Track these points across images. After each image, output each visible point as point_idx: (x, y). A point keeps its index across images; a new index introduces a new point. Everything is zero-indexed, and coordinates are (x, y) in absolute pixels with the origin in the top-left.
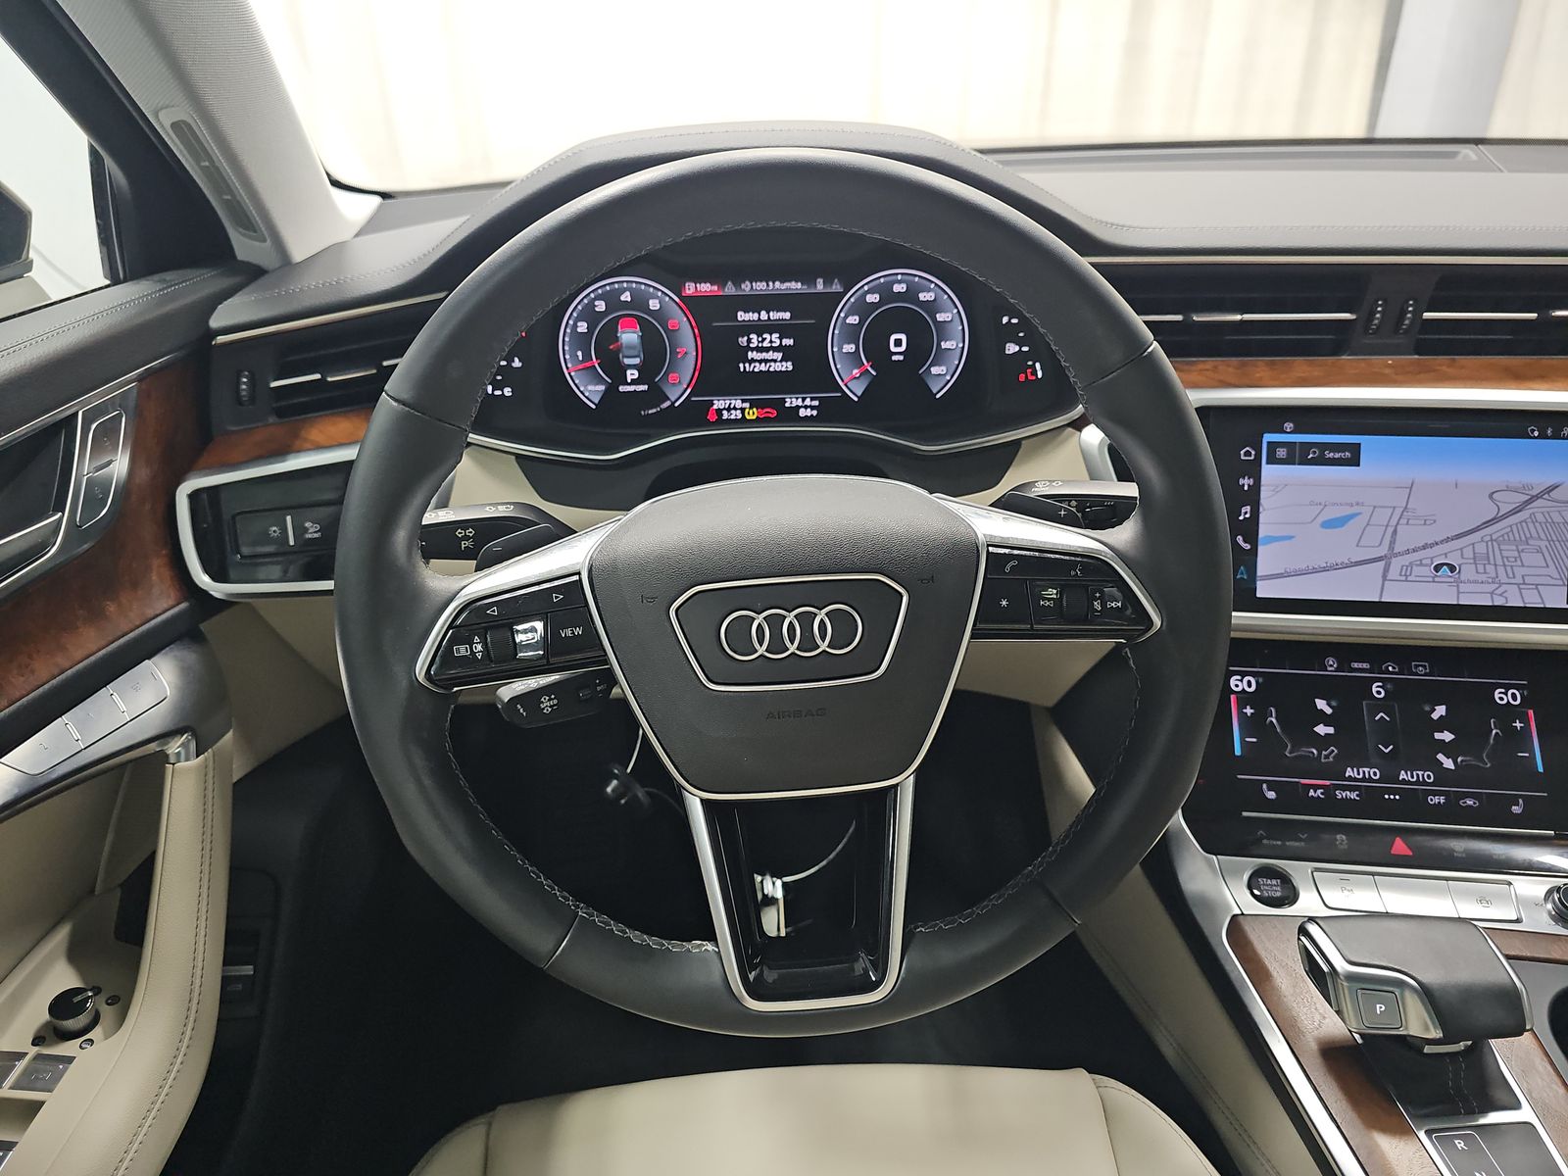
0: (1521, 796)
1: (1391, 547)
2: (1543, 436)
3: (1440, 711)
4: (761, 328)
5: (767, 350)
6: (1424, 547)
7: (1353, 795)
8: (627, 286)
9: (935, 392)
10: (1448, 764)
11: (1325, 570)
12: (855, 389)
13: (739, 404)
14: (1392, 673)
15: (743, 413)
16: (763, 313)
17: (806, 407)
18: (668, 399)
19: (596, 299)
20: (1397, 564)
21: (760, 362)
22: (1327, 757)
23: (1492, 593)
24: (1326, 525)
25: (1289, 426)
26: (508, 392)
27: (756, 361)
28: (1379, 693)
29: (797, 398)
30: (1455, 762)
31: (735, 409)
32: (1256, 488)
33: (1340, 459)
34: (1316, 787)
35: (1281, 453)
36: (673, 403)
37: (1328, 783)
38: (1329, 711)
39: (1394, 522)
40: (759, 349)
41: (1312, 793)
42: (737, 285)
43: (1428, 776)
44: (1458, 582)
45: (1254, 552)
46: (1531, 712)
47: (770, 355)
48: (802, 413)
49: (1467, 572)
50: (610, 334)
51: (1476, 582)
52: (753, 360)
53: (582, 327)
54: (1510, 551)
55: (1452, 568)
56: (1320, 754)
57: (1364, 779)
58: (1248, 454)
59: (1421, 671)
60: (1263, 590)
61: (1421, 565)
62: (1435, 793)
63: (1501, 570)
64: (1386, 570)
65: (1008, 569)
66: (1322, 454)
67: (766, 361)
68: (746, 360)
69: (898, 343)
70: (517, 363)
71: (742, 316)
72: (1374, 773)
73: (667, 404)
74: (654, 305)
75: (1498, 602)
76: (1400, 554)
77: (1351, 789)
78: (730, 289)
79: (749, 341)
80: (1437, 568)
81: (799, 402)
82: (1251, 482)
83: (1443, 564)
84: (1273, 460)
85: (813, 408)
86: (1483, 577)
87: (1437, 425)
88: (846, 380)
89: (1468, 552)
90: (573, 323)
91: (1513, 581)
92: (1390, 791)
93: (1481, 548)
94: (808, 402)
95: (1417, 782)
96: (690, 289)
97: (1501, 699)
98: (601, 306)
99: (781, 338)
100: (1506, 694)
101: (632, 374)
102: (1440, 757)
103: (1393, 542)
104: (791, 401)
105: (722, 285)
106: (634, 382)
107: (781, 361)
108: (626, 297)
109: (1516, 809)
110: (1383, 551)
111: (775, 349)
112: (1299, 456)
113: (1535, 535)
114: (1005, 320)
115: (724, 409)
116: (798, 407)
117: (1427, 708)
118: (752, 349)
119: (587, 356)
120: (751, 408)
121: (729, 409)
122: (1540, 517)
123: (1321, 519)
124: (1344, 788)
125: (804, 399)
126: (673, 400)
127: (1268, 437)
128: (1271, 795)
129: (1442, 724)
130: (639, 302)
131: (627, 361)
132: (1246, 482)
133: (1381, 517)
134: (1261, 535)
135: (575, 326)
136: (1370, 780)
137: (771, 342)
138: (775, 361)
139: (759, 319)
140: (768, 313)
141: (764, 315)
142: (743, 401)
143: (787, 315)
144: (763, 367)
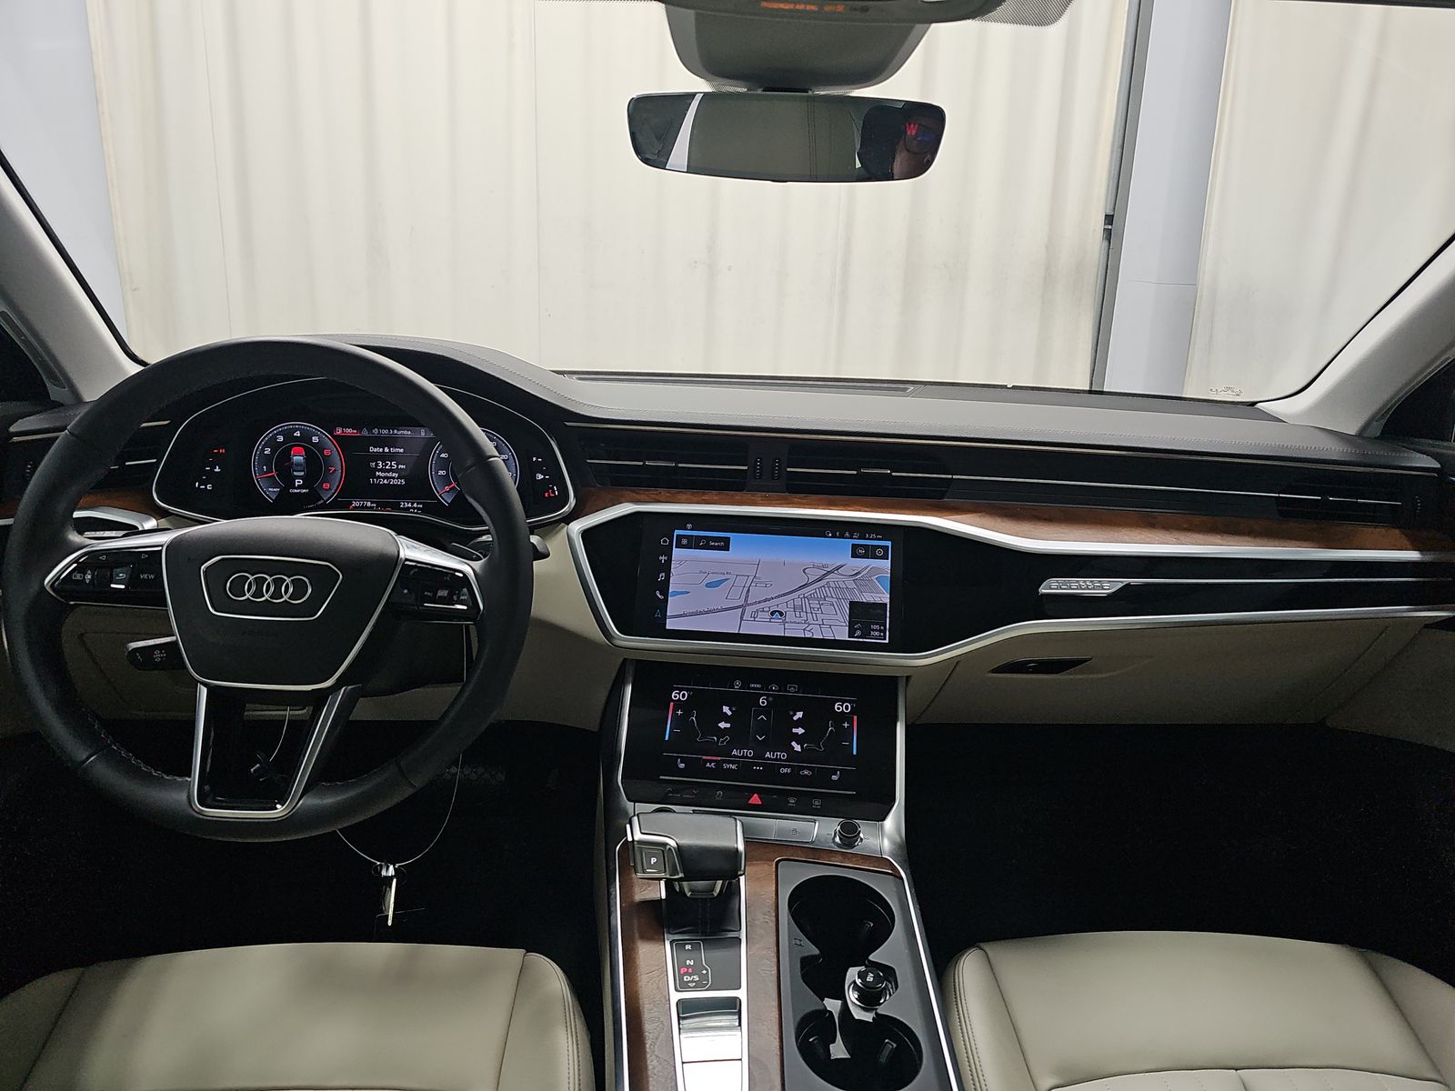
0: (839, 770)
1: (746, 600)
2: (833, 537)
3: (800, 715)
4: (384, 457)
5: (388, 471)
6: (765, 601)
7: (733, 767)
8: (298, 428)
10: (798, 748)
11: (707, 613)
12: (447, 499)
13: (369, 504)
14: (773, 691)
16: (386, 448)
17: (414, 509)
18: (322, 499)
19: (277, 434)
20: (749, 610)
21: (384, 478)
22: (722, 742)
23: (804, 630)
24: (708, 585)
25: (689, 526)
26: (209, 487)
27: (382, 477)
28: (763, 703)
29: (408, 503)
30: (802, 747)
31: (367, 507)
32: (669, 561)
33: (718, 546)
34: (711, 762)
35: (684, 542)
36: (325, 502)
37: (719, 758)
38: (729, 713)
39: (747, 585)
40: (381, 470)
41: (708, 765)
42: (370, 431)
43: (784, 756)
44: (784, 623)
45: (666, 600)
46: (855, 717)
47: (390, 474)
49: (790, 616)
50: (286, 456)
51: (795, 622)
52: (379, 477)
53: (268, 451)
54: (815, 604)
55: (781, 614)
56: (718, 741)
57: (743, 757)
58: (665, 541)
59: (792, 690)
60: (670, 625)
61: (763, 611)
62: (785, 766)
63: (809, 615)
64: (743, 614)
65: (412, 572)
66: (708, 543)
67: (387, 478)
68: (374, 477)
70: (217, 470)
71: (372, 449)
72: (750, 753)
73: (322, 501)
74: (315, 439)
75: (808, 635)
76: (751, 604)
77: (733, 762)
78: (365, 433)
79: (377, 465)
80: (772, 613)
81: (410, 505)
82: (666, 558)
83: (776, 611)
84: (679, 546)
85: (418, 509)
86: (800, 620)
87: (777, 528)
88: (440, 493)
89: (791, 604)
90: (262, 448)
91: (816, 622)
92: (757, 764)
93: (798, 602)
94: (415, 505)
95: (776, 759)
96: (339, 431)
97: (839, 709)
98: (281, 439)
99: (397, 465)
100: (842, 706)
101: (298, 482)
102: (794, 744)
103: (747, 597)
104: (405, 504)
105: (360, 430)
106: (299, 487)
107: (397, 479)
108: (297, 434)
109: (835, 778)
110: (741, 602)
111: (393, 471)
112: (694, 543)
113: (829, 595)
115: (359, 507)
116: (409, 508)
117: (791, 713)
118: (379, 470)
119: (269, 470)
120: (377, 507)
121: (362, 507)
122: (832, 585)
123: (704, 582)
124: (729, 762)
125: (412, 504)
126: (325, 499)
127: (677, 532)
128: (682, 766)
129: (799, 724)
130: (306, 438)
131: (296, 474)
132: (663, 558)
133: (741, 581)
134: (670, 591)
135: (263, 450)
136: (747, 757)
137: (391, 466)
138: (394, 478)
139: (384, 452)
140: (389, 448)
141: (386, 450)
142: (372, 503)
143: (402, 450)
144: (385, 482)
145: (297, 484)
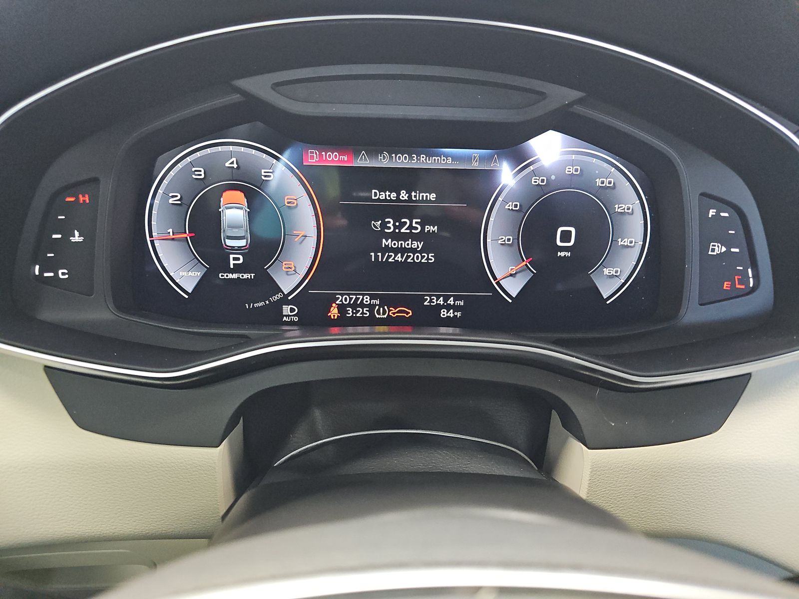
4: (400, 211)
5: (405, 237)
8: (233, 150)
9: (605, 297)
12: (510, 288)
13: (367, 300)
15: (371, 311)
16: (402, 193)
17: (449, 307)
18: (279, 290)
19: (193, 164)
21: (396, 251)
26: (63, 274)
27: (391, 250)
29: (438, 297)
31: (362, 305)
36: (288, 296)
40: (395, 236)
42: (373, 155)
47: (408, 244)
48: (444, 313)
50: (209, 208)
52: (388, 249)
53: (176, 197)
67: (403, 251)
68: (379, 249)
69: (566, 236)
70: (77, 238)
71: (376, 194)
73: (280, 296)
74: (266, 175)
78: (364, 160)
79: (384, 225)
81: (441, 301)
85: (456, 308)
88: (499, 277)
90: (163, 192)
94: (451, 301)
96: (314, 158)
98: (199, 173)
99: (423, 225)
101: (235, 259)
104: (432, 300)
105: (354, 155)
106: (237, 269)
107: (421, 252)
108: (231, 164)
111: (415, 237)
114: (712, 212)
115: (349, 305)
116: (439, 307)
118: (388, 236)
120: (380, 306)
121: (354, 306)
125: (446, 299)
126: (287, 292)
130: (249, 170)
131: (230, 243)
135: (166, 196)
137: (411, 227)
138: (414, 251)
139: (398, 199)
140: (409, 192)
141: (404, 195)
142: (372, 297)
143: (432, 197)
144: (399, 258)
145: (232, 262)
